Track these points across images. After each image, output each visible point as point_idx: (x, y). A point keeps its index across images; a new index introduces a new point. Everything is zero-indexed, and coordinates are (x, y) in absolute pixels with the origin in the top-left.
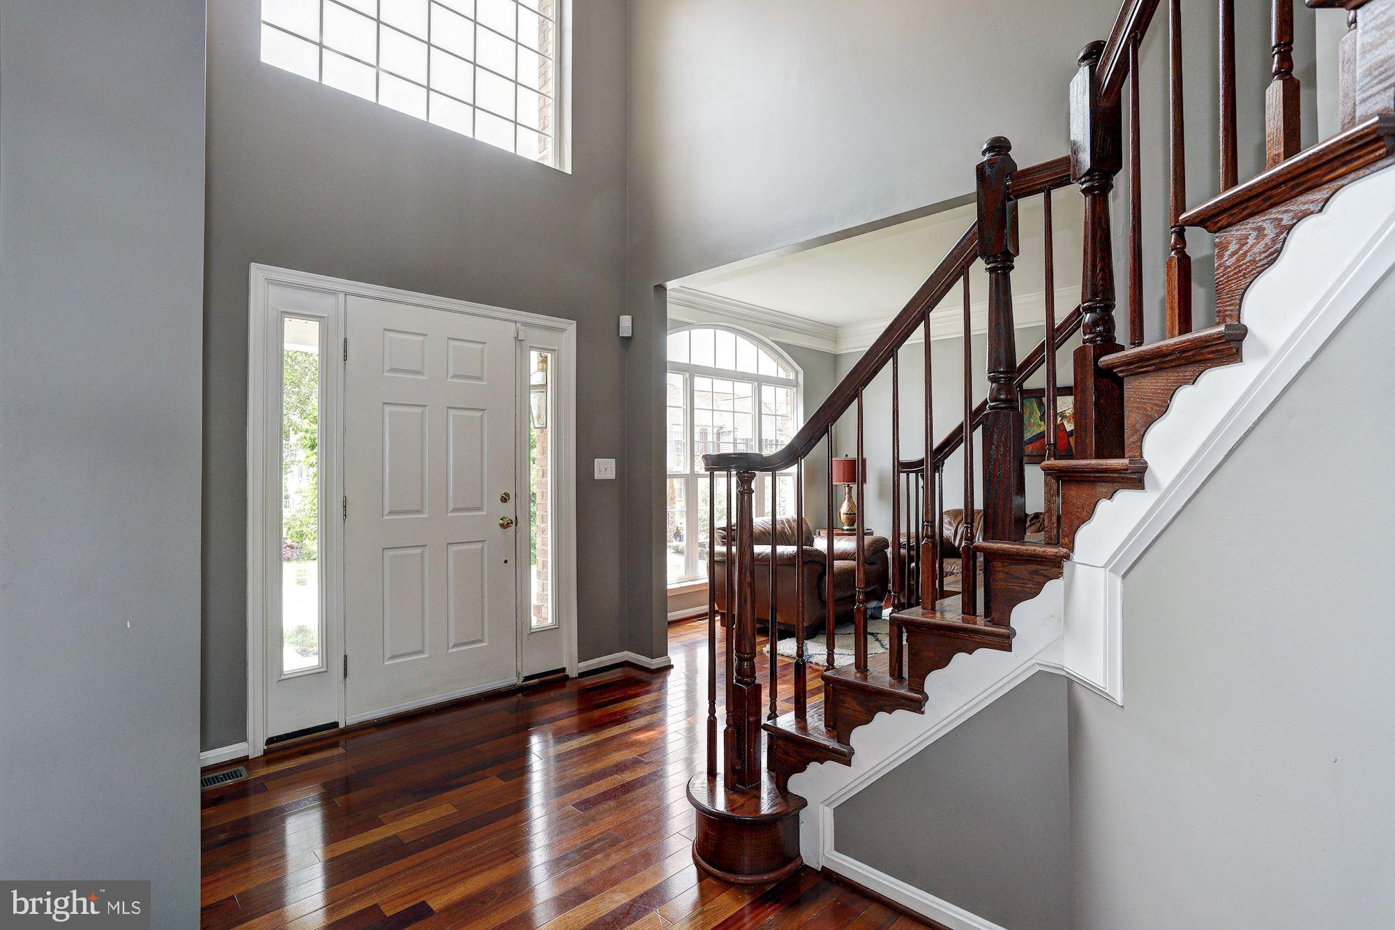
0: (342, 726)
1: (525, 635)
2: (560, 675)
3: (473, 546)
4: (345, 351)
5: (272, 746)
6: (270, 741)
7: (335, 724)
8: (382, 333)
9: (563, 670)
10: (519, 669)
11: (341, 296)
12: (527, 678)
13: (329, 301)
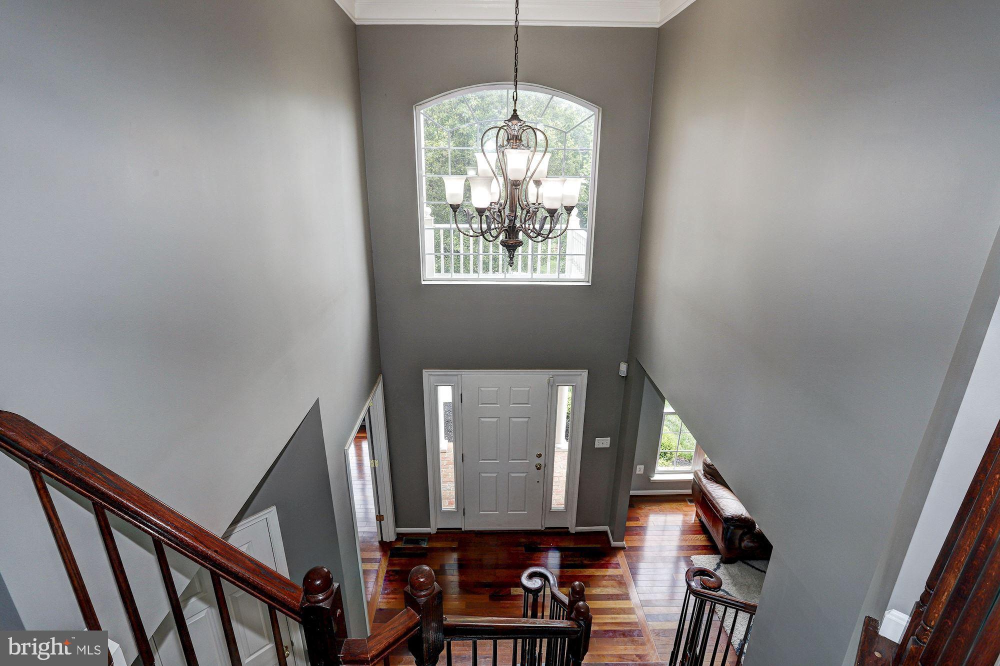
0: (463, 530)
1: (547, 512)
2: (566, 530)
3: (522, 475)
4: (461, 399)
5: (439, 531)
6: (438, 529)
7: (461, 529)
8: (478, 389)
9: (568, 528)
10: (543, 524)
11: (459, 377)
12: (546, 528)
13: (455, 378)
